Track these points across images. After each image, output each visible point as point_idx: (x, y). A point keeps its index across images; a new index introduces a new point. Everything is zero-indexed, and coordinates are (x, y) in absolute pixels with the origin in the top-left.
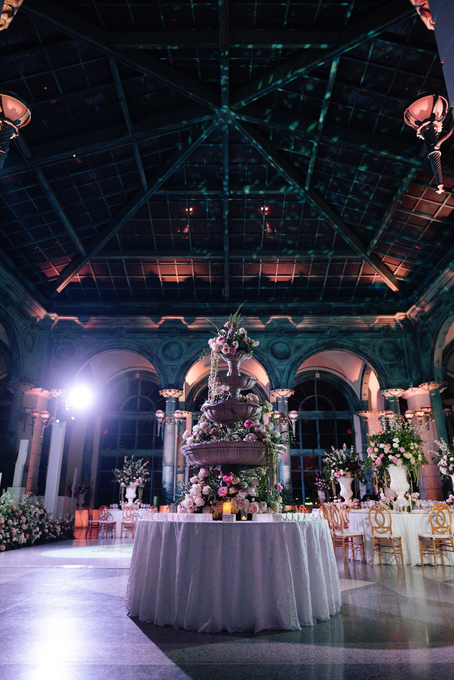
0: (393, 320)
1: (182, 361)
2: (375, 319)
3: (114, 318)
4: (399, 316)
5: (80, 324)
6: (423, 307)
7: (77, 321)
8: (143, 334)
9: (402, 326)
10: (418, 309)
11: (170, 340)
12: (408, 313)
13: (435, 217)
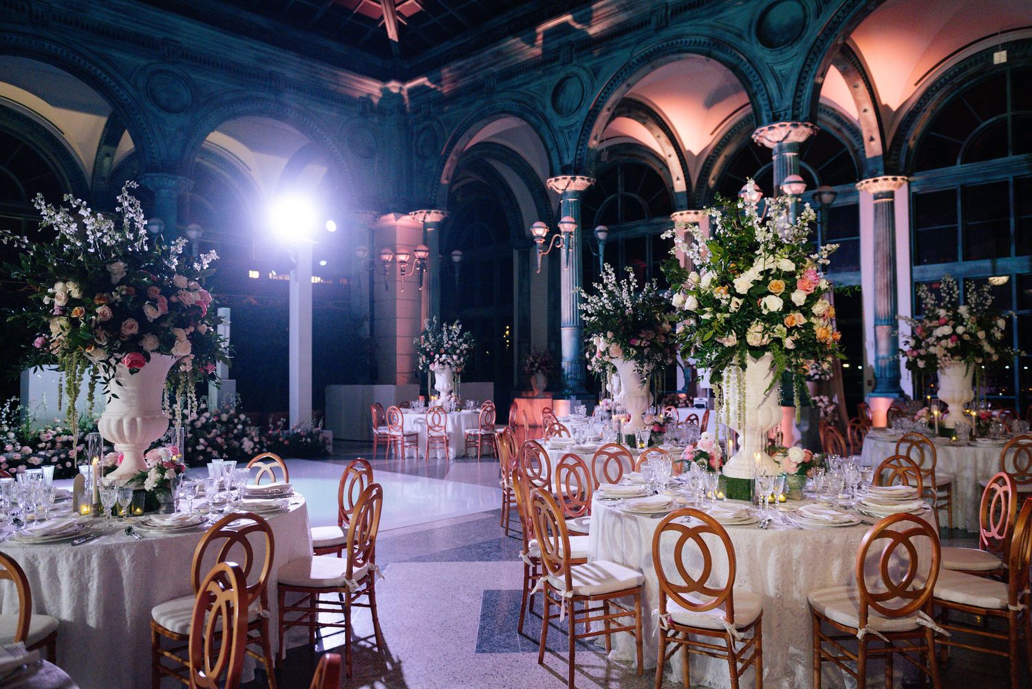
1: (584, 112)
3: (471, 59)
5: (435, 89)
7: (428, 84)
8: (522, 76)
11: (562, 75)
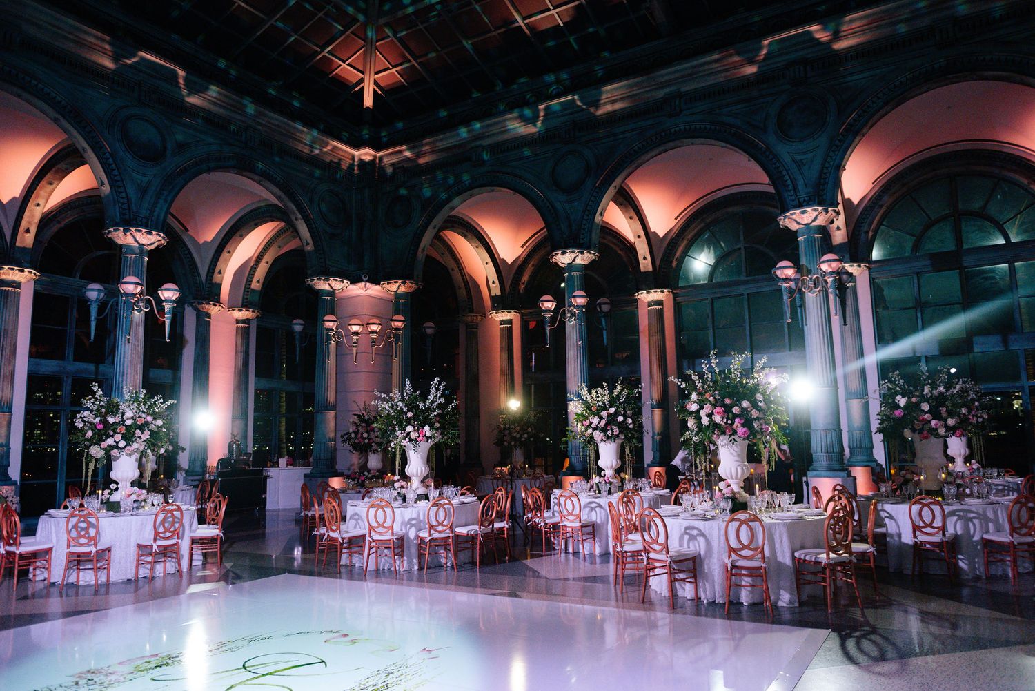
0: (350, 157)
2: (327, 144)
4: (366, 154)
6: (419, 155)
9: (356, 172)
10: (407, 154)
12: (379, 155)
13: (526, 22)
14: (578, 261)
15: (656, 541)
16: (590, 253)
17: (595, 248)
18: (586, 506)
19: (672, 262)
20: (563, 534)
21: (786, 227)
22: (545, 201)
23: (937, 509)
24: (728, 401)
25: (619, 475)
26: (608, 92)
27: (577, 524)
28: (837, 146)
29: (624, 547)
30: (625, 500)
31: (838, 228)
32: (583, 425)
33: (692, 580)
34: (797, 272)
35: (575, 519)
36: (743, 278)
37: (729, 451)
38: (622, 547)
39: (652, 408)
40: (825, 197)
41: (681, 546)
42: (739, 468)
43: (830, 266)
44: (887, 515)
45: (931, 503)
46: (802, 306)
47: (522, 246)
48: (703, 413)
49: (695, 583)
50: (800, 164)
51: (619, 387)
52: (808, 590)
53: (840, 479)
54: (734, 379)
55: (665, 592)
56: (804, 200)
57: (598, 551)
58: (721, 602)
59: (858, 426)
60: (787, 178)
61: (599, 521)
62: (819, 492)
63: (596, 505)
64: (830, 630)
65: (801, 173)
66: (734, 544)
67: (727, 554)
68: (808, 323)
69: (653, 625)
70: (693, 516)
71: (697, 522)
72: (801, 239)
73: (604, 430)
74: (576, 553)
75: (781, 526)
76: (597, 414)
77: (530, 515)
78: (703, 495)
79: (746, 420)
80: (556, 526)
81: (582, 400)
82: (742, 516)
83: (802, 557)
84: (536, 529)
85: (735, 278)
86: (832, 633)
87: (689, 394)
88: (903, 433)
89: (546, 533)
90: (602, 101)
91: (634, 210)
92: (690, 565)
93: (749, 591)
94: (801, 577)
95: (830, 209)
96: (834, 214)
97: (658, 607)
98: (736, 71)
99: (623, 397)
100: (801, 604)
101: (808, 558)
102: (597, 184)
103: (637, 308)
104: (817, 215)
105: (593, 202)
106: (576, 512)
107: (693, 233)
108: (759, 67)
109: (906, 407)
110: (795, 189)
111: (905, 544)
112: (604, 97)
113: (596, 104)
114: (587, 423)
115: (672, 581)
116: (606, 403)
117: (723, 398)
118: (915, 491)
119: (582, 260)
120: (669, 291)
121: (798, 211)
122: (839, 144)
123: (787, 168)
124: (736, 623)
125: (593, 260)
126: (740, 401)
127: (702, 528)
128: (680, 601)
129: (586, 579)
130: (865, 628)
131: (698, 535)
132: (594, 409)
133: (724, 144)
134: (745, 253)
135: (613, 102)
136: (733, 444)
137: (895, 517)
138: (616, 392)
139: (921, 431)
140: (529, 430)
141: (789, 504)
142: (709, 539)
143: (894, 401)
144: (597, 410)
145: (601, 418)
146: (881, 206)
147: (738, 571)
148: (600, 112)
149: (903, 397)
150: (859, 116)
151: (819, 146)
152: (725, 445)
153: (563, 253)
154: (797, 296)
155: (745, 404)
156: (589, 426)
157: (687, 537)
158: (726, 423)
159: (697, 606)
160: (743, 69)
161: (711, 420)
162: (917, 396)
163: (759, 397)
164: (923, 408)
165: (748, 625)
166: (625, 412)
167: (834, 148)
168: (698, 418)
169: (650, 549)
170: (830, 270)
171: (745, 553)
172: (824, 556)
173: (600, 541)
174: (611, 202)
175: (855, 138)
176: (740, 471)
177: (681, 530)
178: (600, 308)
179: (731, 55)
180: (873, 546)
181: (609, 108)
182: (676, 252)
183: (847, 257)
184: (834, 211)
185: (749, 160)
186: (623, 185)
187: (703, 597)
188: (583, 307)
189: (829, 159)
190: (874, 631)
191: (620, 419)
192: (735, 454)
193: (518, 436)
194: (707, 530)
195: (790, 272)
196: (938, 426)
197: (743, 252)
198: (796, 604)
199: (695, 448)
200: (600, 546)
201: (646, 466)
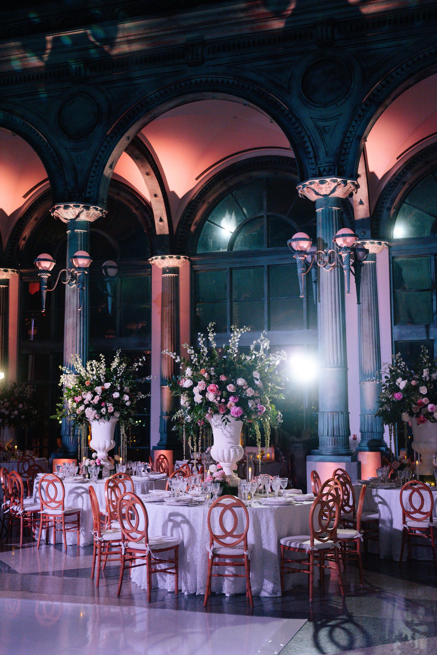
14: (83, 217)
15: (136, 530)
16: (97, 209)
17: (103, 203)
18: (71, 492)
19: (190, 226)
20: (44, 523)
21: (305, 197)
22: (49, 146)
23: (426, 494)
24: (223, 378)
25: (113, 458)
26: (124, 29)
27: (59, 512)
28: (360, 116)
29: (104, 537)
30: (111, 484)
31: (361, 203)
32: (74, 401)
33: (173, 571)
34: (312, 245)
35: (58, 507)
36: (264, 248)
37: (222, 431)
38: (101, 536)
39: (161, 386)
40: (345, 168)
41: (164, 534)
42: (231, 450)
43: (345, 241)
44: (380, 500)
45: (421, 488)
46: (317, 282)
47: (25, 197)
48: (196, 390)
49: (177, 574)
50: (322, 131)
51: (117, 360)
52: (293, 579)
53: (344, 464)
54: (232, 355)
55: (145, 585)
56: (324, 170)
57: (82, 541)
58: (202, 594)
59: (370, 410)
60: (308, 144)
61: (85, 508)
62: (318, 477)
63: (83, 490)
64: (307, 620)
65: (323, 140)
66: (218, 531)
67: (209, 543)
68: (321, 299)
69: (130, 621)
70: (178, 501)
71: (182, 507)
72: (319, 210)
73: (97, 407)
74: (58, 545)
75: (268, 512)
76: (91, 389)
77: (8, 502)
78: (195, 480)
79: (241, 398)
80: (36, 514)
81: (76, 373)
82: (227, 501)
83: (288, 545)
84: (12, 517)
85: (255, 248)
86: (308, 623)
87: (185, 369)
88: (401, 416)
89: (25, 522)
90: (118, 40)
91: (151, 166)
92: (171, 554)
93: (232, 581)
94: (285, 565)
95: (349, 181)
96: (353, 187)
97: (137, 602)
98: (263, 24)
99: (120, 371)
100: (285, 594)
101: (293, 545)
102: (108, 133)
103: (151, 274)
104: (336, 187)
105: (103, 152)
106: (59, 498)
107: (214, 197)
108: (286, 23)
109: (406, 390)
110: (316, 157)
111: (396, 531)
112: (120, 35)
113: (111, 41)
114: (79, 399)
115: (151, 573)
116: (102, 377)
117: (219, 374)
118: (409, 477)
119: (87, 216)
120: (185, 258)
121: (317, 181)
122: (362, 113)
123: (309, 134)
124: (216, 616)
125: (100, 217)
126: (235, 378)
127: (186, 515)
128: (161, 594)
129: (67, 573)
130: (341, 617)
131: (182, 522)
132: (87, 384)
133: (246, 102)
134: (268, 221)
135: (129, 42)
136: (226, 423)
137: (388, 503)
138: (114, 365)
139: (418, 415)
140: (21, 406)
141: (281, 488)
142: (193, 525)
143: (395, 383)
144: (91, 384)
145: (95, 394)
146: (404, 183)
147: (222, 560)
148: (115, 52)
149: (403, 380)
150: (383, 86)
151: (342, 114)
152: (219, 425)
153: (66, 207)
154: (313, 271)
155: (241, 382)
156: (81, 402)
157: (170, 524)
158: (220, 402)
159: (177, 598)
160: (268, 23)
161: (204, 398)
162: (416, 380)
163: (256, 374)
164: (421, 392)
165: (229, 617)
166: (122, 388)
167: (357, 116)
168: (191, 396)
169: (129, 538)
170: (345, 245)
171: (229, 540)
172: (309, 542)
173: (85, 531)
174: (124, 153)
175: (376, 110)
176: (232, 454)
177: (164, 517)
178: (106, 272)
179: (258, 6)
180: (360, 532)
181: (125, 48)
182: (195, 216)
183: (369, 232)
184: (353, 183)
185: (271, 122)
186: (139, 135)
187: (184, 589)
188: (85, 269)
189: (351, 129)
190: (350, 619)
191: (116, 395)
192: (228, 435)
193: (7, 413)
194: (191, 516)
195: (305, 245)
196: (434, 410)
197: (265, 220)
198: (279, 594)
199: (186, 428)
200: (84, 536)
201: (151, 449)
